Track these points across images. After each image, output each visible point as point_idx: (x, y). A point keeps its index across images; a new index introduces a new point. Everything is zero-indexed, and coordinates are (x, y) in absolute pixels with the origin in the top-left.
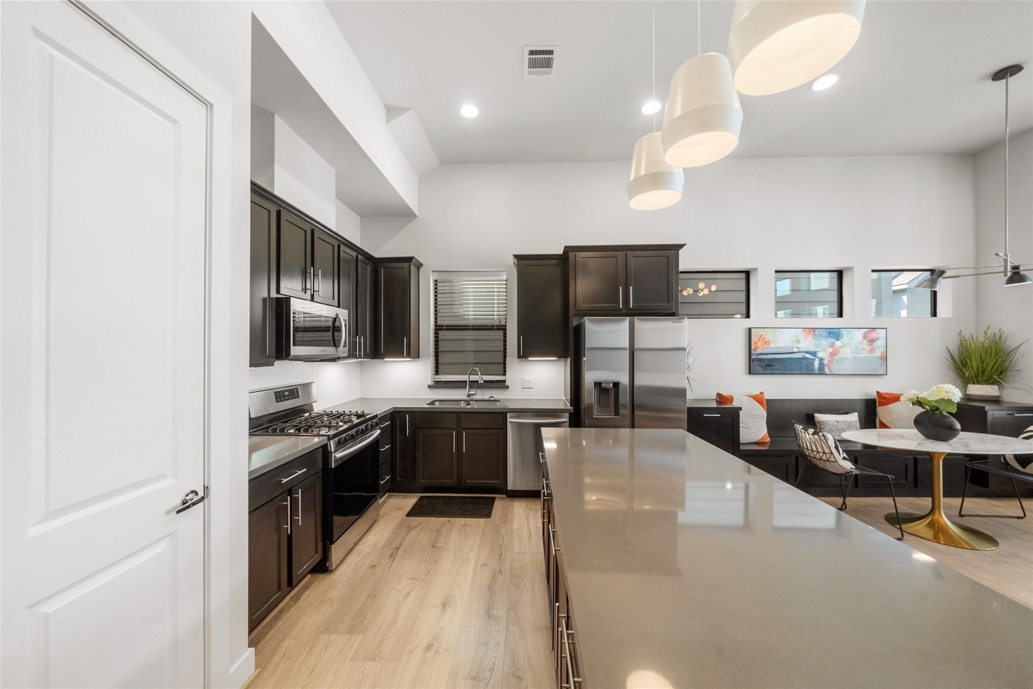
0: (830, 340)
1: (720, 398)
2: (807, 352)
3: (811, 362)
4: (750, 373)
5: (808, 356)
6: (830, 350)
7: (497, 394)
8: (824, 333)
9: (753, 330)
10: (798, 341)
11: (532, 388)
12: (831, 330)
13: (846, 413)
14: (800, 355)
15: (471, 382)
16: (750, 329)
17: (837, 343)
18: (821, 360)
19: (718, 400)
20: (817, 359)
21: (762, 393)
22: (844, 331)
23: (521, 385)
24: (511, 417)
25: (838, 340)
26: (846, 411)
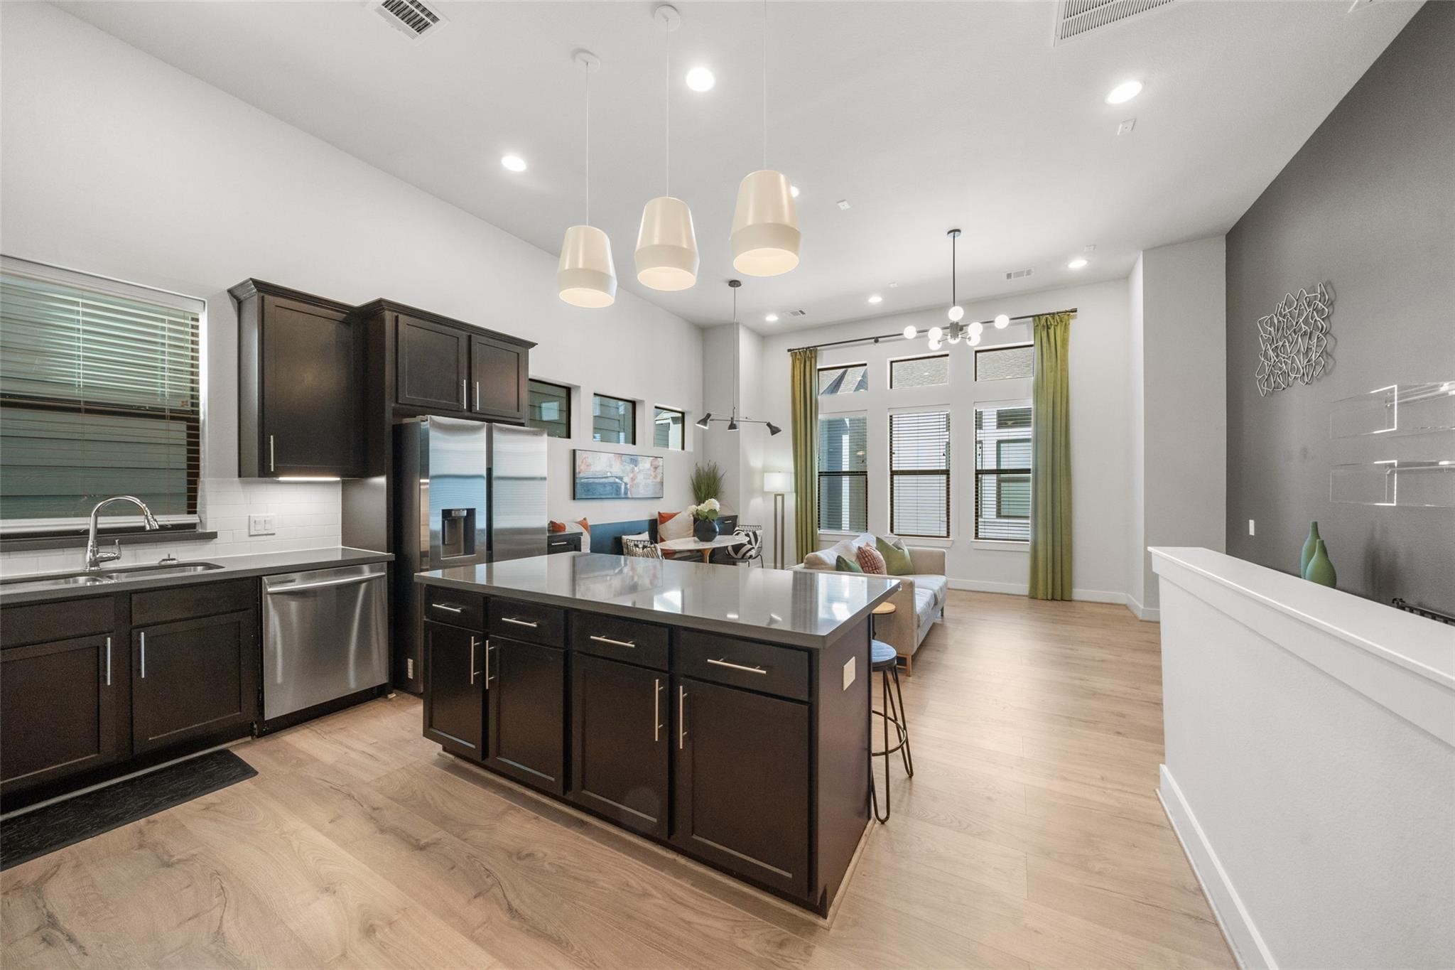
0: (632, 466)
1: (553, 526)
2: (617, 477)
3: (618, 488)
4: (574, 499)
5: (617, 480)
6: (631, 475)
7: (184, 553)
8: (627, 458)
9: (577, 453)
10: (611, 466)
11: (274, 534)
12: (632, 457)
13: (640, 533)
14: (611, 480)
15: (100, 532)
16: (574, 451)
17: (636, 468)
18: (626, 484)
19: (551, 529)
20: (624, 484)
21: (585, 519)
22: (640, 458)
23: (247, 530)
24: (273, 584)
25: (636, 466)
26: (639, 531)
